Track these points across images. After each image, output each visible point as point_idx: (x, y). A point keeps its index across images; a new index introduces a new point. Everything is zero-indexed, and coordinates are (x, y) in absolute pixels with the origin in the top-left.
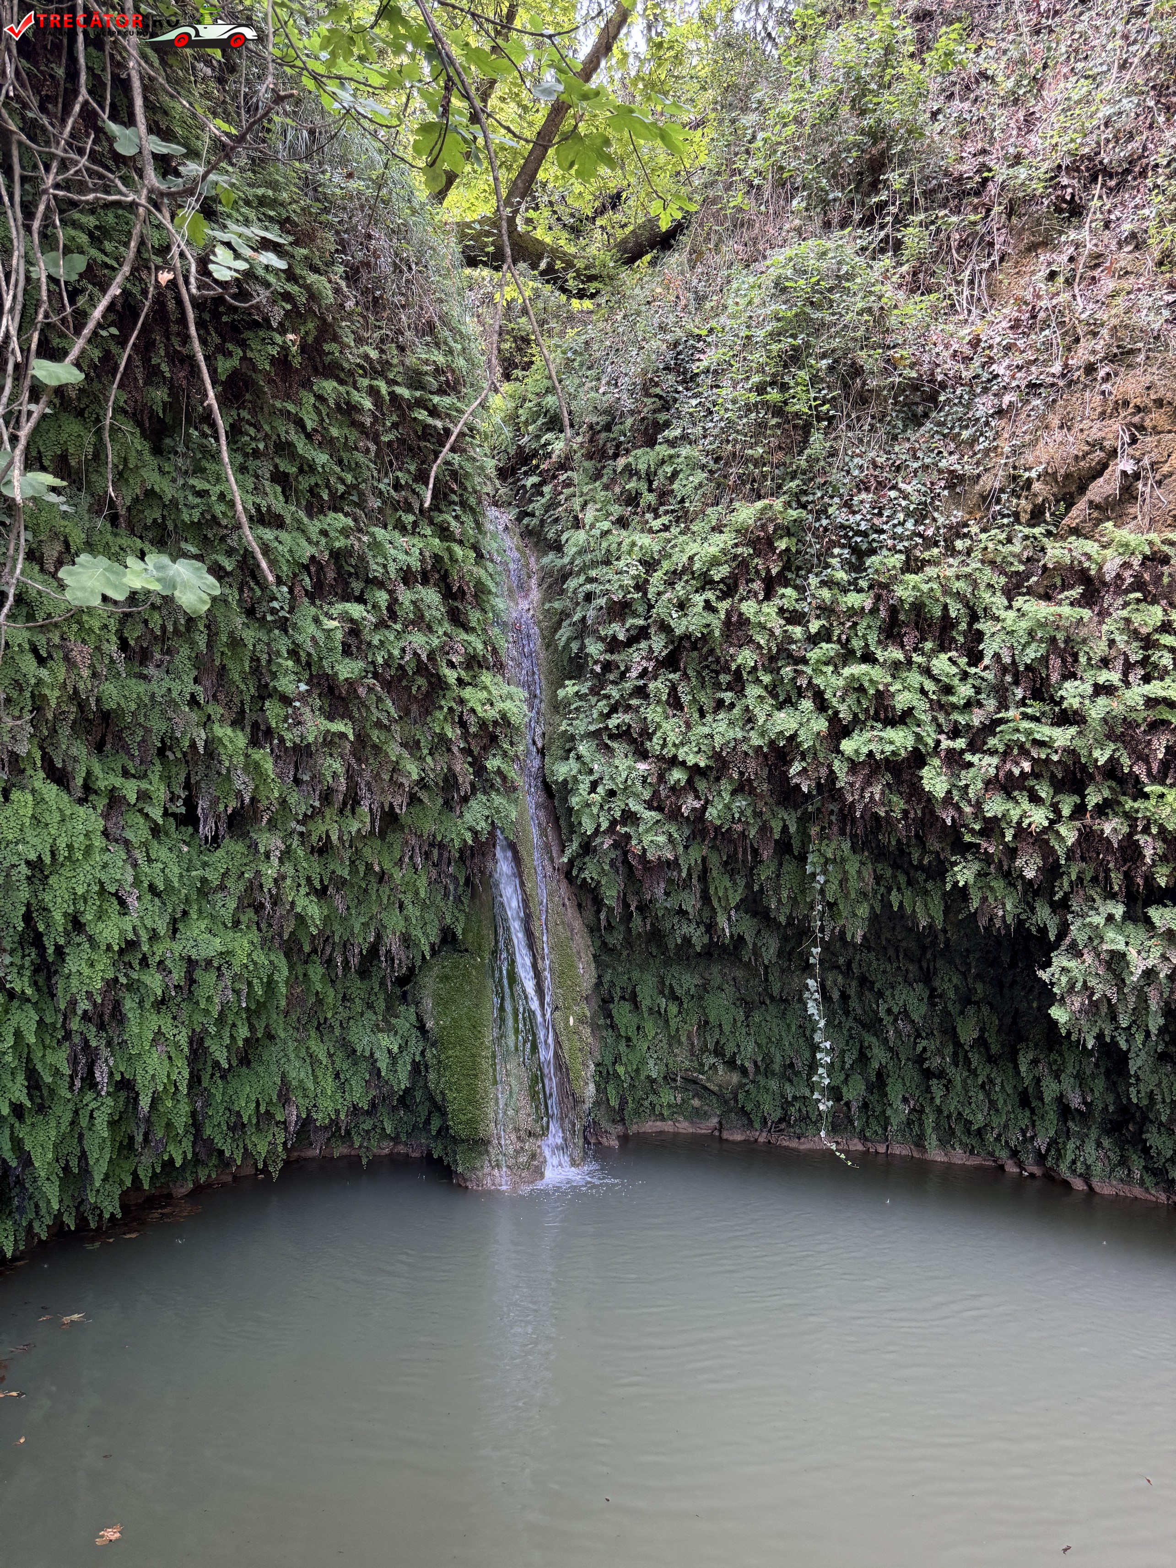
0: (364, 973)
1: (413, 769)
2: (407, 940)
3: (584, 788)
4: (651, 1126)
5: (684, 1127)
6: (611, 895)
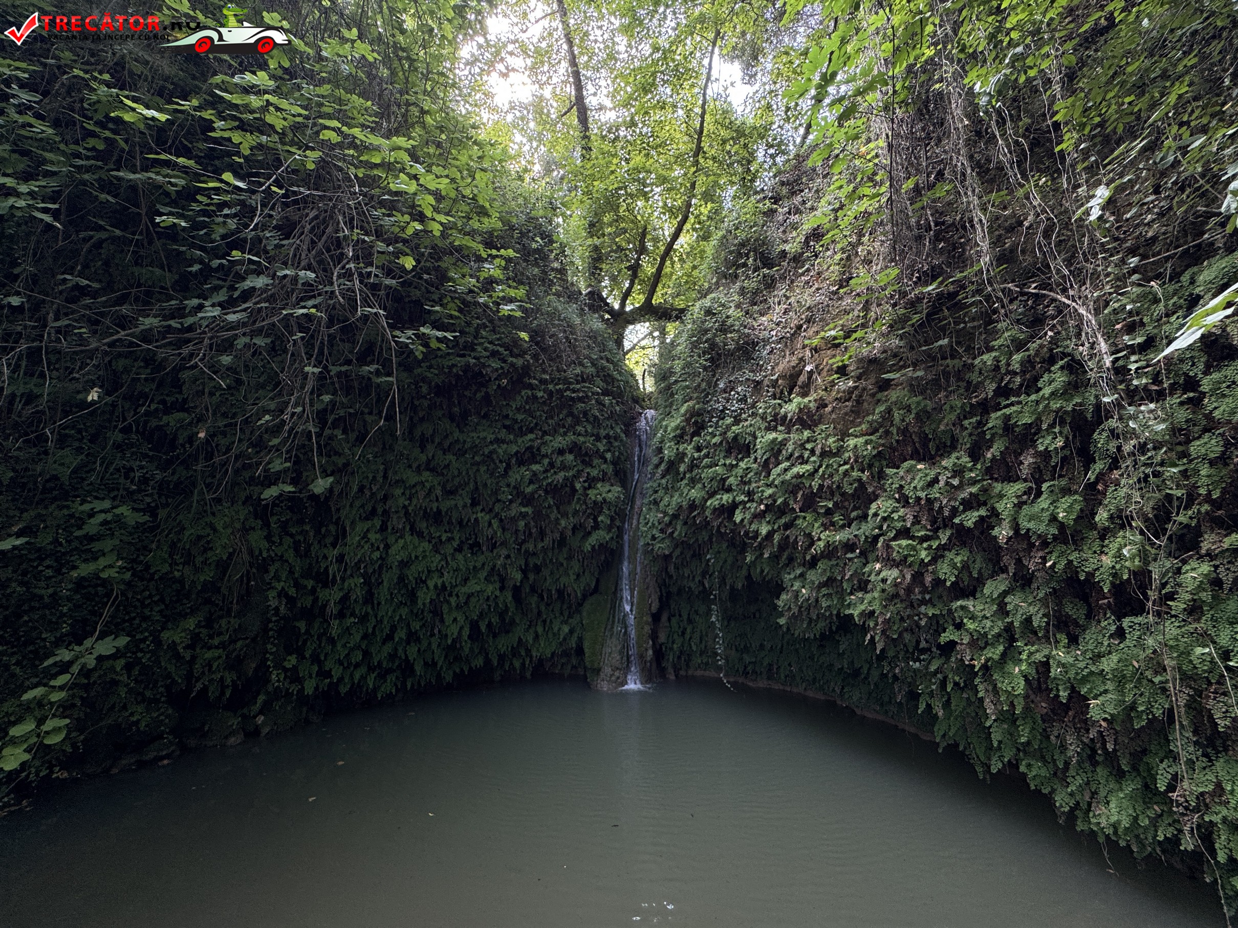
0: (560, 601)
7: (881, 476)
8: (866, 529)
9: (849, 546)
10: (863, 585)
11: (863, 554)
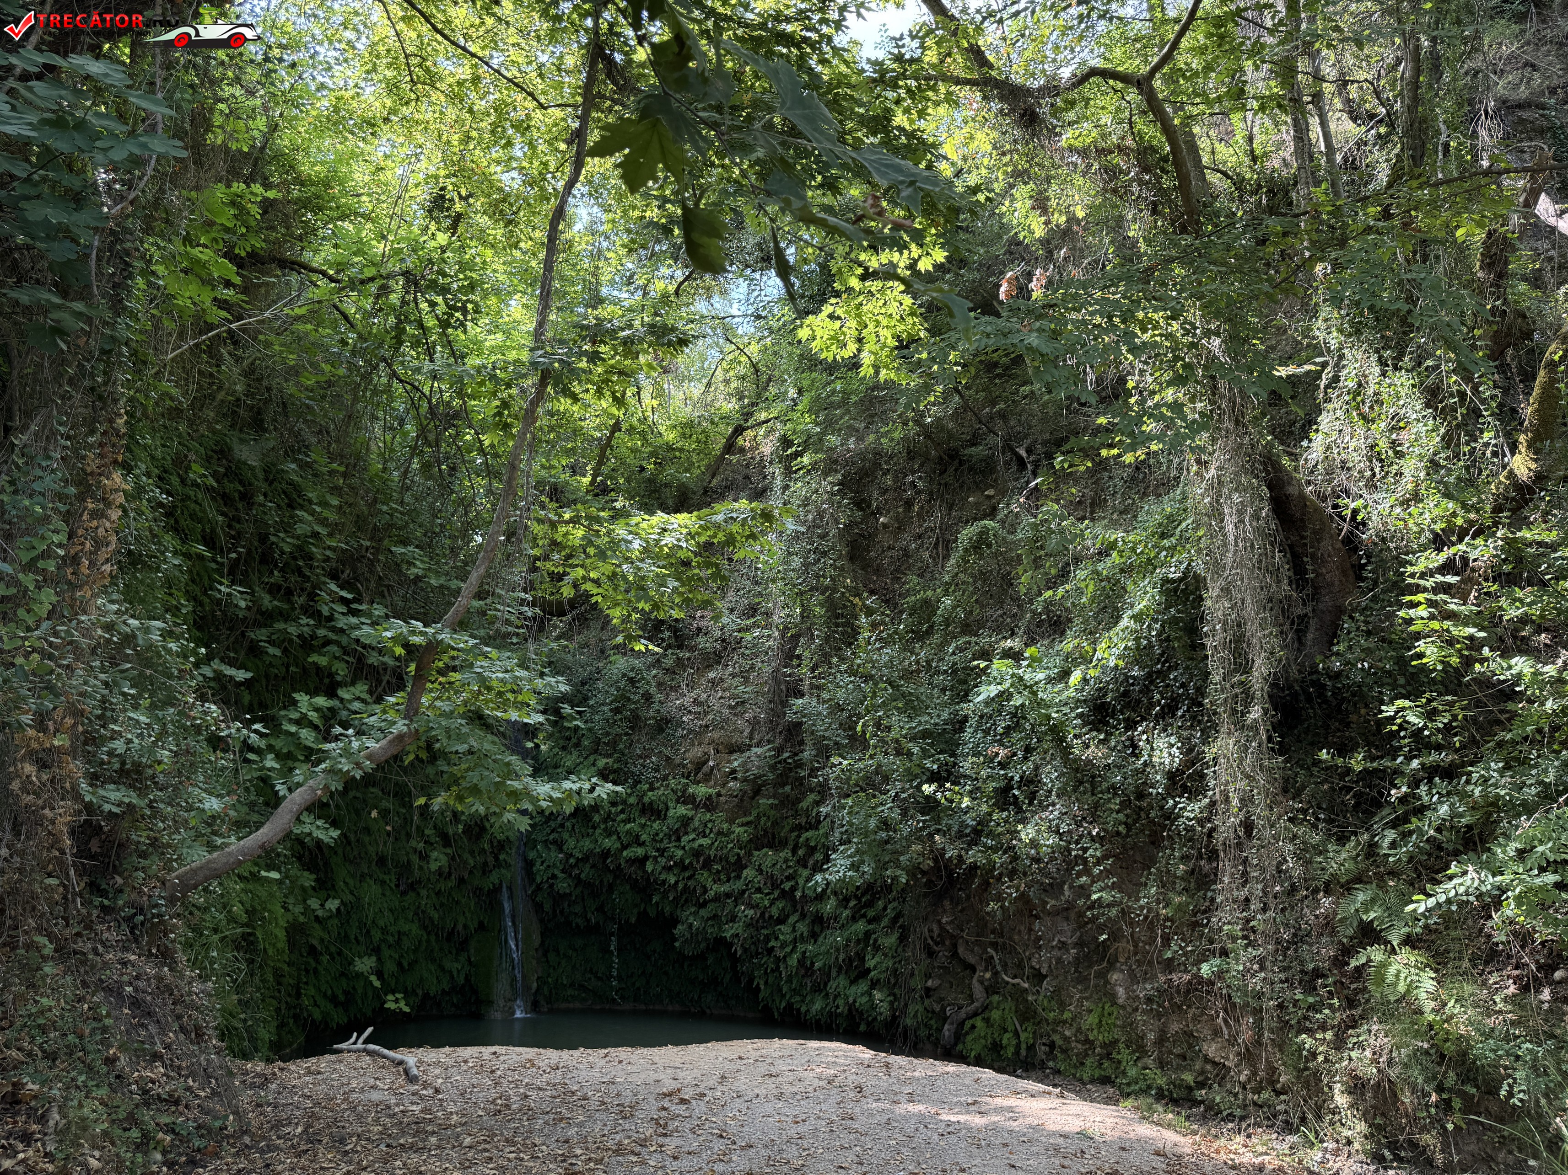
0: (448, 939)
1: (472, 862)
2: (465, 926)
3: (538, 863)
4: (563, 1006)
5: (578, 1005)
6: (547, 907)
7: (750, 854)
8: (739, 885)
9: (728, 895)
10: (733, 918)
11: (736, 900)
